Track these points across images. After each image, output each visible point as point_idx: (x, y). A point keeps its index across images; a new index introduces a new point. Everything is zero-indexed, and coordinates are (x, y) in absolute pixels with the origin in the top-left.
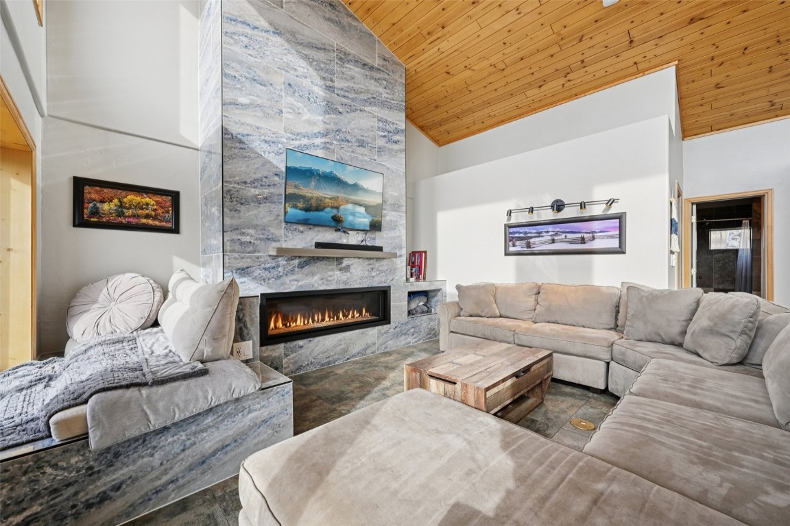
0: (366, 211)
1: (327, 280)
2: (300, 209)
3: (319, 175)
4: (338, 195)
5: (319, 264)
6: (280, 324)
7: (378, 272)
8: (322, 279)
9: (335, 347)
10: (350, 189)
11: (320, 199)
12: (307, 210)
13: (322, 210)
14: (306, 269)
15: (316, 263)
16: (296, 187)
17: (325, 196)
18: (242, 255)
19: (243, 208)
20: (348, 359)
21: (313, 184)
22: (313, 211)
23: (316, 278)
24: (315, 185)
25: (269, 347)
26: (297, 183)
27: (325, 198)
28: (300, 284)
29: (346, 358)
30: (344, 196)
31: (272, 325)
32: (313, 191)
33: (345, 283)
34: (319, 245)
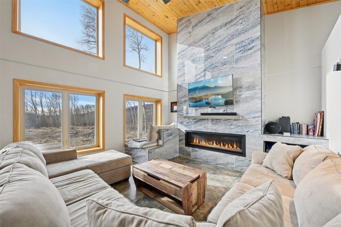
0: (222, 97)
1: (207, 128)
2: (194, 102)
3: (199, 88)
4: (208, 93)
5: (203, 121)
6: (197, 142)
7: (235, 126)
8: (205, 127)
9: (210, 156)
10: (213, 89)
11: (200, 97)
12: (196, 102)
13: (201, 101)
14: (199, 123)
15: (202, 121)
16: (192, 95)
17: (202, 95)
18: (181, 118)
19: (181, 105)
20: (216, 164)
21: (197, 92)
22: (198, 102)
23: (202, 127)
24: (198, 93)
25: (188, 147)
26: (192, 94)
27: (202, 96)
28: (197, 128)
29: (216, 163)
30: (210, 93)
31: (195, 141)
32: (197, 95)
33: (215, 130)
34: (202, 114)
